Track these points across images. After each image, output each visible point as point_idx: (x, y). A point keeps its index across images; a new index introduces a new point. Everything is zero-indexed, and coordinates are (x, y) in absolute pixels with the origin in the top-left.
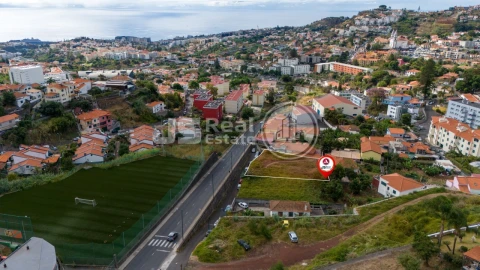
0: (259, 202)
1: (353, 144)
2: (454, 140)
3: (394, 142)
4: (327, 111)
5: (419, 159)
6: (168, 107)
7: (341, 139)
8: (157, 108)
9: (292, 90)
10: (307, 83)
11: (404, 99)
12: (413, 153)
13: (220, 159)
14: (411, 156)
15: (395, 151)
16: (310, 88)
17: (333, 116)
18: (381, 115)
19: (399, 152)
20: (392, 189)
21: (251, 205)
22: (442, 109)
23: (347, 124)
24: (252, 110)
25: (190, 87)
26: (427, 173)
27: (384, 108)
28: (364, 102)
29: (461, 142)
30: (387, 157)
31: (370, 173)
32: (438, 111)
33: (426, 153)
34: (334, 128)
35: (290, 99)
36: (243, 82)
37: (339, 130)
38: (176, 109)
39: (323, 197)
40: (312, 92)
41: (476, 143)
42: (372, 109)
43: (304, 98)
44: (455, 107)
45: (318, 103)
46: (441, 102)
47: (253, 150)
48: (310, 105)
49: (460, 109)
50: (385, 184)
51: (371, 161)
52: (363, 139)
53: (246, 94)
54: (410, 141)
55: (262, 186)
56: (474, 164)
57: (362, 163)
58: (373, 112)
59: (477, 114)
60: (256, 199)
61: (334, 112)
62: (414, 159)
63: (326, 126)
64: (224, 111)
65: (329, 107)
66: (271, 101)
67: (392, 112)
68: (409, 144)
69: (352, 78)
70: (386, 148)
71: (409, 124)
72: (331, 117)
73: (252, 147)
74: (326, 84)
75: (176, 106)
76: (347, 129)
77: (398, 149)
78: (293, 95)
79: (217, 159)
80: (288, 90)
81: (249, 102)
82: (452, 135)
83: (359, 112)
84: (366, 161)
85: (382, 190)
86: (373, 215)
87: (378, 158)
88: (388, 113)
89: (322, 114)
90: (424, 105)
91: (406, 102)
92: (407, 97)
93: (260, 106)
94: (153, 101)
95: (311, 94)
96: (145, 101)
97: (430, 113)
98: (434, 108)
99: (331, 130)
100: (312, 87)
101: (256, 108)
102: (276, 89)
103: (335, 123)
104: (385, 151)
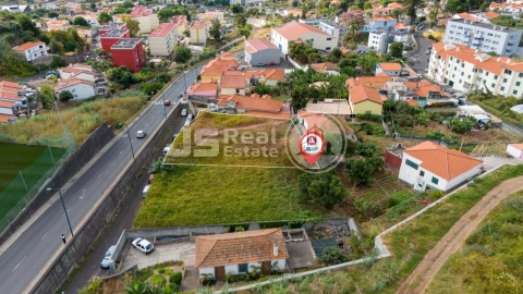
0: (178, 232)
1: (336, 92)
2: (473, 74)
3: (392, 83)
4: (292, 46)
5: (433, 106)
6: (55, 50)
7: (318, 84)
8: (33, 52)
9: (244, 22)
10: (262, 14)
11: (388, 25)
12: (424, 98)
13: (119, 135)
14: (421, 104)
15: (397, 97)
16: (267, 19)
17: (300, 52)
18: (360, 47)
19: (404, 98)
20: (429, 175)
21: (160, 241)
22: (435, 34)
23: (320, 62)
24: (189, 51)
25: (100, 22)
26: (455, 130)
27: (364, 37)
28: (337, 32)
29: (483, 76)
30: (390, 108)
31: (371, 138)
32: (431, 37)
33: (441, 97)
34: (305, 69)
35: (242, 33)
36: (178, 13)
37: (312, 71)
38: (71, 54)
39: (305, 201)
40: (269, 23)
41: (507, 76)
42: (348, 39)
43: (260, 32)
44: (456, 30)
45: (279, 35)
46: (433, 25)
47: (184, 112)
48: (267, 40)
49: (463, 32)
50: (415, 166)
51: (368, 117)
52: (350, 81)
53: (181, 29)
54: (411, 80)
55: (189, 189)
56: (516, 109)
57: (354, 121)
58: (350, 44)
59: (486, 37)
60: (172, 226)
61: (302, 47)
62: (427, 107)
63: (291, 66)
64: (149, 54)
65: (295, 39)
66: (217, 38)
67: (375, 42)
68: (414, 85)
69: (317, 4)
70: (385, 93)
71: (400, 56)
72: (298, 52)
73: (181, 107)
74: (286, 13)
75: (71, 48)
76: (321, 68)
77: (401, 93)
78: (246, 28)
79: (112, 136)
80: (239, 22)
81: (187, 40)
82: (469, 67)
83: (333, 45)
84: (362, 118)
85: (407, 174)
86: (421, 253)
87: (377, 110)
88: (370, 44)
89: (285, 50)
90: (413, 31)
91: (391, 29)
92: (392, 21)
93: (201, 44)
94: (26, 41)
95: (268, 26)
96: (12, 41)
97: (421, 40)
98: (426, 34)
99: (301, 72)
100: (268, 17)
101: (196, 47)
102: (223, 22)
103: (304, 61)
104: (384, 98)
